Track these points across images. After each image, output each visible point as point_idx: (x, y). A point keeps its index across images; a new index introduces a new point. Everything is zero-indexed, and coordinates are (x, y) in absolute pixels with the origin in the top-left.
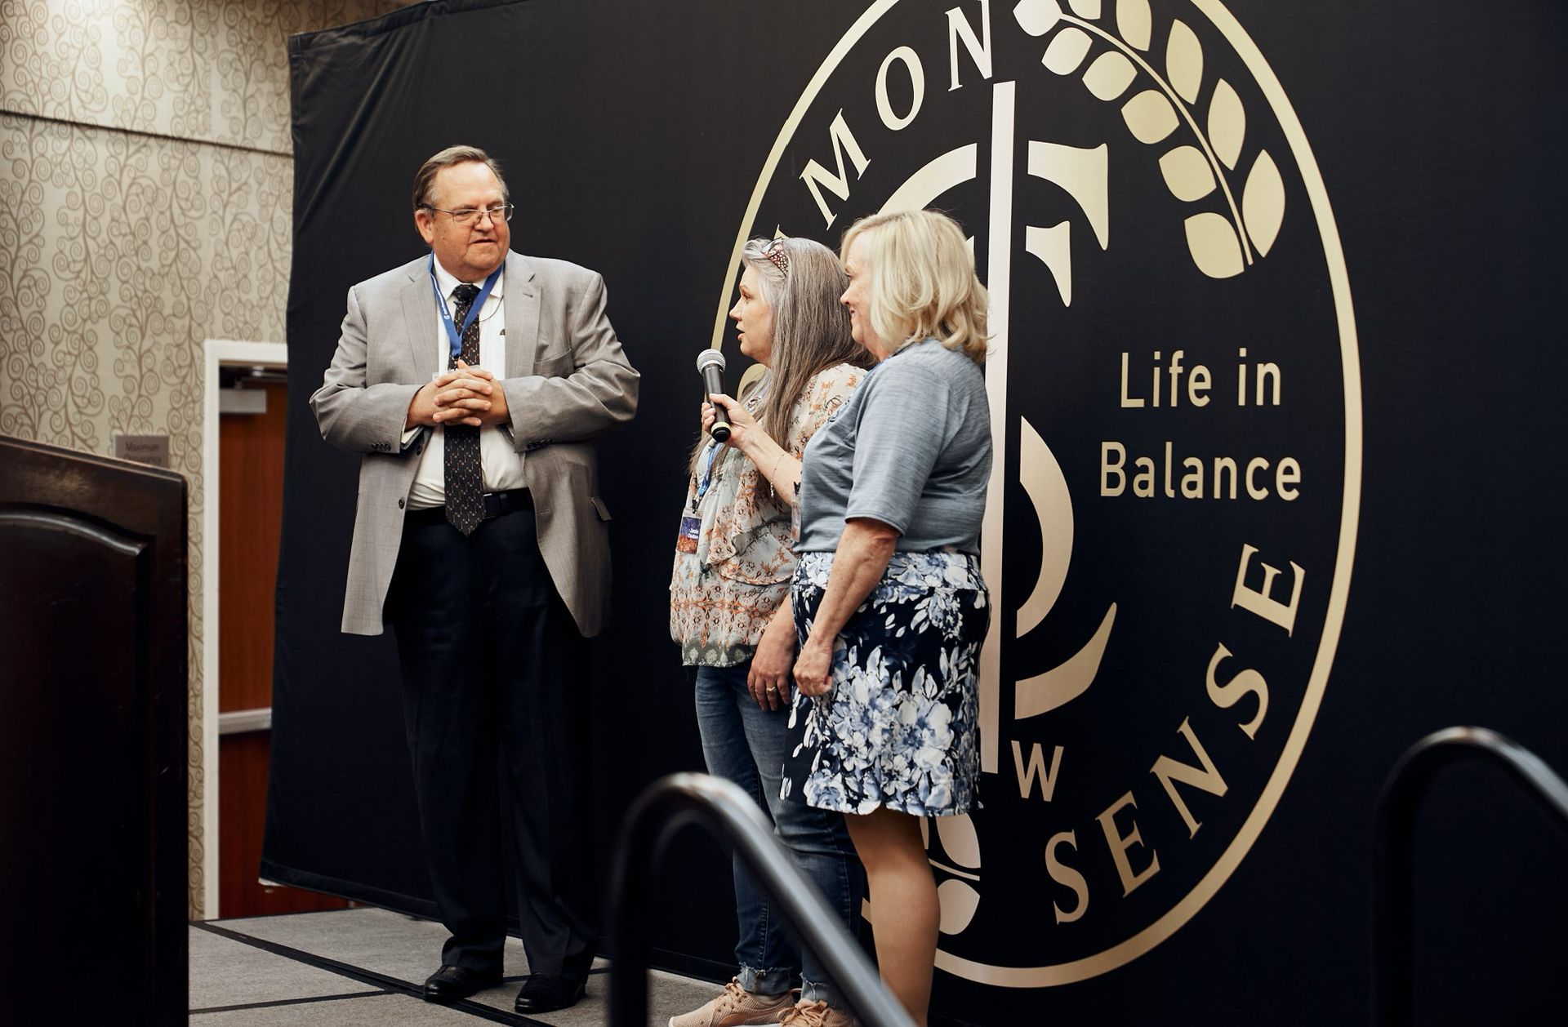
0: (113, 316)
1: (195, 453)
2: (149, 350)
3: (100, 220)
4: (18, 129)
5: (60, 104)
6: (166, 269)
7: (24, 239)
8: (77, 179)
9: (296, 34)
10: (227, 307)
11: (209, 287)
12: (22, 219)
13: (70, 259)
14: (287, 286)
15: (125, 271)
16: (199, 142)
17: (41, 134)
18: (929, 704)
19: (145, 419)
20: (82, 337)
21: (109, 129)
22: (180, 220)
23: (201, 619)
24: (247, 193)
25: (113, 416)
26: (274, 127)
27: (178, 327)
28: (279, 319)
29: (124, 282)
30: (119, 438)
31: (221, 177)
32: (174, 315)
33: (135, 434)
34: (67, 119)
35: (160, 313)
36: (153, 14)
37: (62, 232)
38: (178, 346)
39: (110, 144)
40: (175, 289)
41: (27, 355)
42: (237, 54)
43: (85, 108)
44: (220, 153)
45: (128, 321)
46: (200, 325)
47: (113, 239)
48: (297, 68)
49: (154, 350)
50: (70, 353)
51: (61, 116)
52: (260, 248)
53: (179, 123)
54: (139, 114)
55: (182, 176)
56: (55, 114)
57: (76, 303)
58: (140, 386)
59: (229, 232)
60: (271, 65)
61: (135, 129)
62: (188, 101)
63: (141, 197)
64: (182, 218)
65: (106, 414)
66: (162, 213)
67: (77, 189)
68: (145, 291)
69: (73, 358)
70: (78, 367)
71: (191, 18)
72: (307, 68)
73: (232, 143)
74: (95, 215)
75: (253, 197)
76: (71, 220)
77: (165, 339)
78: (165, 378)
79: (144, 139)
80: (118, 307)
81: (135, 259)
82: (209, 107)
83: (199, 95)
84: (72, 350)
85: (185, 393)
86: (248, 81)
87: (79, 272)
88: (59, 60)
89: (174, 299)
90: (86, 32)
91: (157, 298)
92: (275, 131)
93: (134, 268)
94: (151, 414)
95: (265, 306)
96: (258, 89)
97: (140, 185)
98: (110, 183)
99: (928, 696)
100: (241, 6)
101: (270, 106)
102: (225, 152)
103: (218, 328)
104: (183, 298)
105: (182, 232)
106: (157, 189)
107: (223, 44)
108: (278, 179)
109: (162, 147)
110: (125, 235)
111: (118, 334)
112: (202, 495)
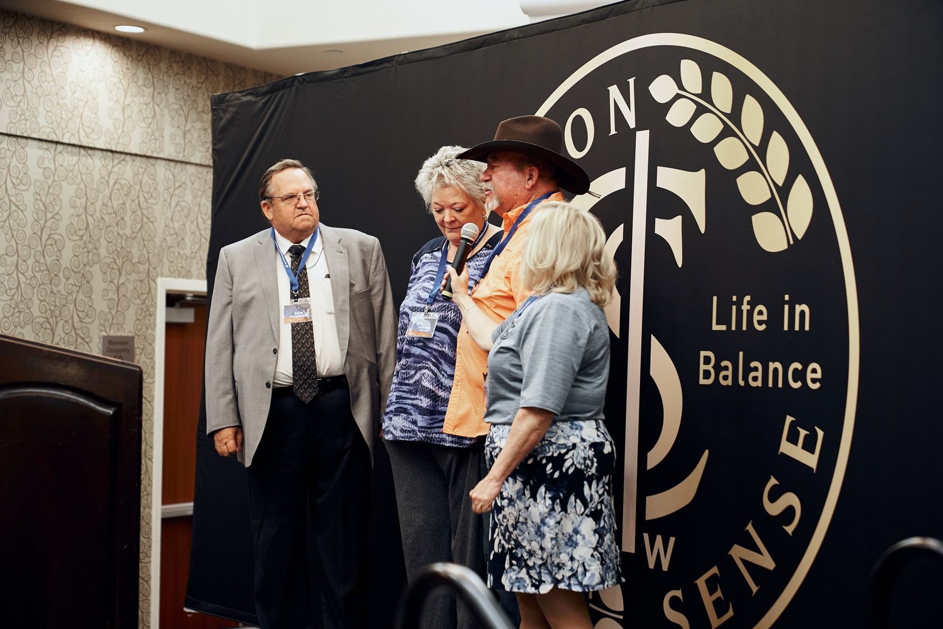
0: (102, 262)
1: (150, 347)
2: (123, 284)
3: (96, 204)
4: (47, 149)
5: (73, 135)
6: (135, 234)
7: (49, 216)
8: (82, 179)
9: (215, 94)
10: (171, 258)
11: (161, 246)
12: (49, 203)
13: (77, 228)
14: (208, 244)
15: (110, 236)
16: (157, 158)
17: (61, 153)
18: (579, 519)
19: (120, 326)
20: (83, 275)
21: (102, 150)
22: (144, 205)
23: (152, 447)
24: (185, 189)
25: (101, 324)
26: (202, 149)
27: (141, 270)
28: (202, 265)
29: (109, 242)
30: (104, 337)
31: (169, 179)
32: (139, 262)
33: (114, 335)
34: (77, 143)
35: (131, 262)
36: (130, 81)
37: (72, 211)
38: (141, 281)
39: (102, 159)
40: (140, 247)
41: (50, 286)
42: (181, 105)
43: (88, 137)
44: (169, 165)
45: (111, 266)
46: (155, 268)
47: (104, 216)
48: (216, 115)
49: (127, 284)
50: (75, 285)
51: (73, 142)
52: (192, 222)
53: (144, 146)
54: (121, 141)
55: (146, 179)
56: (69, 140)
57: (80, 255)
58: (118, 305)
59: (174, 212)
60: (200, 112)
61: (118, 150)
62: (150, 133)
63: (121, 191)
64: (145, 204)
65: (97, 322)
66: (133, 201)
67: (82, 186)
68: (122, 248)
69: (78, 288)
70: (80, 293)
71: (153, 84)
72: (222, 115)
73: (177, 159)
74: (92, 201)
75: (188, 191)
76: (78, 205)
77: (134, 277)
78: (132, 300)
79: (123, 156)
80: (106, 257)
81: (116, 228)
82: (163, 137)
83: (157, 129)
84: (77, 283)
85: (145, 310)
86: (186, 121)
87: (82, 236)
88: (73, 108)
89: (139, 253)
90: (89, 91)
91: (129, 252)
92: (203, 152)
93: (116, 234)
94: (124, 322)
95: (194, 257)
96: (193, 127)
97: (120, 183)
98: (102, 182)
99: (578, 513)
100: (183, 76)
101: (199, 136)
102: (172, 164)
103: (166, 271)
104: (145, 252)
105: (145, 212)
106: (131, 186)
107: (172, 99)
108: (203, 180)
109: (134, 161)
110: (110, 214)
111: (105, 273)
112: (154, 372)
